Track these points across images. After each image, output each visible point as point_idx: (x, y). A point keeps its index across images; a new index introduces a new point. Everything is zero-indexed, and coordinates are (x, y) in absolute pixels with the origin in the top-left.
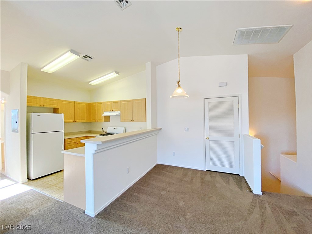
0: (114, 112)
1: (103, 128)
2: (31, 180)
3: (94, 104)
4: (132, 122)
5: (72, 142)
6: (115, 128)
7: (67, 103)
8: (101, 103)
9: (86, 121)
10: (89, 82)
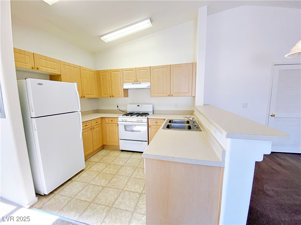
0: (140, 83)
1: (118, 106)
2: (42, 195)
3: (105, 71)
4: (169, 97)
5: (87, 126)
6: (139, 106)
7: (71, 68)
8: (118, 71)
9: (95, 97)
10: (101, 36)
